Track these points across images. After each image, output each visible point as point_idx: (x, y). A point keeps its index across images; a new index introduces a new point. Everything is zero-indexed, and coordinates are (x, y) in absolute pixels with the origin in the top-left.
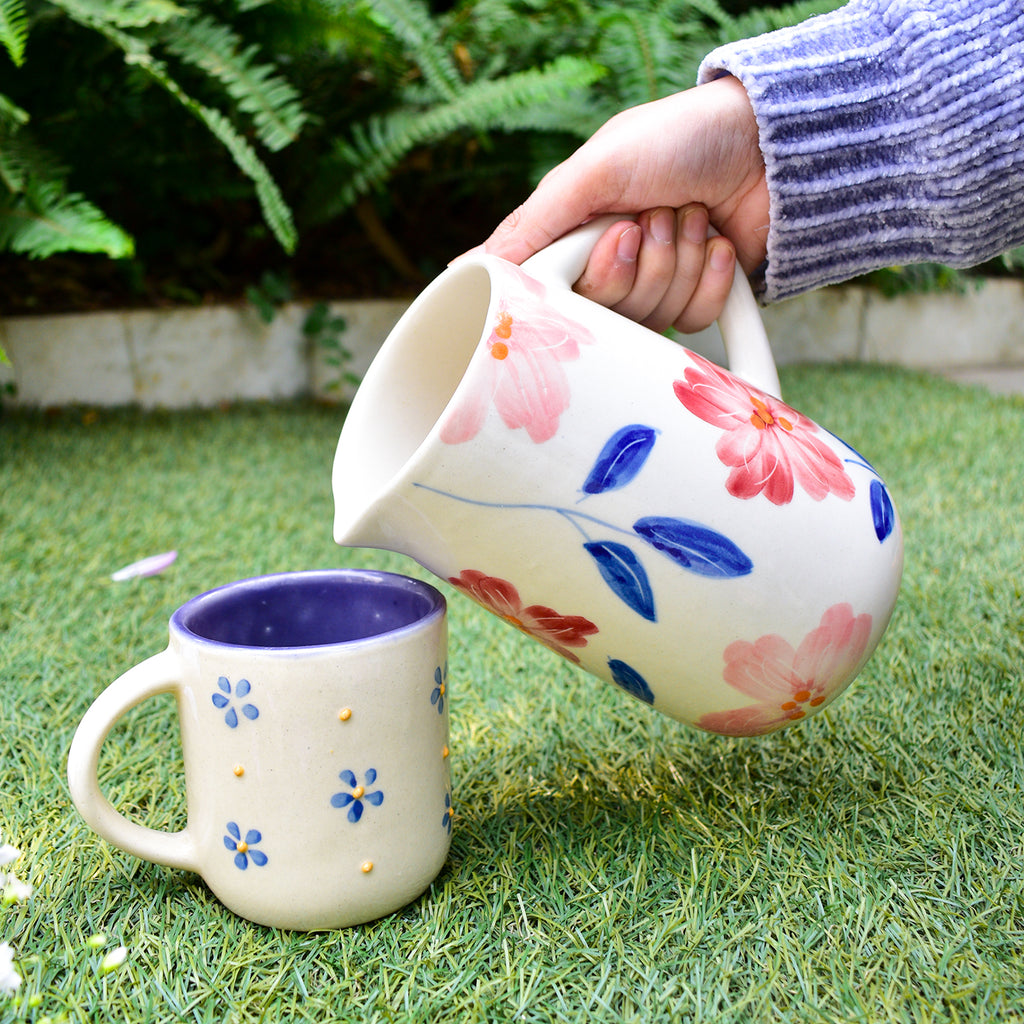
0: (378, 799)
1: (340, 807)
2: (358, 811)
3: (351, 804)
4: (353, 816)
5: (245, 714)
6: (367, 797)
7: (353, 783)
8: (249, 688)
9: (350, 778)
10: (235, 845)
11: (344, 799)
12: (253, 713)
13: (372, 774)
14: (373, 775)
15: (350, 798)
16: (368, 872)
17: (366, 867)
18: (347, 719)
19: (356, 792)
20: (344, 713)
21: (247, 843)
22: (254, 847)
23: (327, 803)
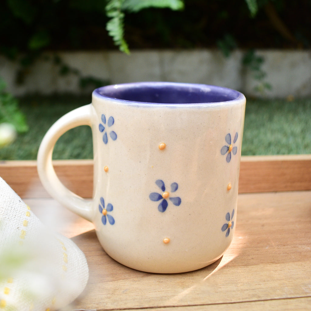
0: (177, 202)
1: (154, 201)
2: (164, 206)
3: (161, 201)
4: (161, 208)
5: (111, 137)
6: (171, 199)
7: (163, 189)
8: (113, 122)
9: (161, 185)
10: (102, 210)
11: (157, 197)
12: (115, 136)
13: (175, 185)
14: (176, 187)
15: (160, 197)
16: (167, 243)
17: (166, 240)
18: (163, 149)
19: (164, 194)
20: (161, 145)
21: (107, 210)
22: (110, 213)
23: (148, 197)
